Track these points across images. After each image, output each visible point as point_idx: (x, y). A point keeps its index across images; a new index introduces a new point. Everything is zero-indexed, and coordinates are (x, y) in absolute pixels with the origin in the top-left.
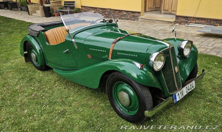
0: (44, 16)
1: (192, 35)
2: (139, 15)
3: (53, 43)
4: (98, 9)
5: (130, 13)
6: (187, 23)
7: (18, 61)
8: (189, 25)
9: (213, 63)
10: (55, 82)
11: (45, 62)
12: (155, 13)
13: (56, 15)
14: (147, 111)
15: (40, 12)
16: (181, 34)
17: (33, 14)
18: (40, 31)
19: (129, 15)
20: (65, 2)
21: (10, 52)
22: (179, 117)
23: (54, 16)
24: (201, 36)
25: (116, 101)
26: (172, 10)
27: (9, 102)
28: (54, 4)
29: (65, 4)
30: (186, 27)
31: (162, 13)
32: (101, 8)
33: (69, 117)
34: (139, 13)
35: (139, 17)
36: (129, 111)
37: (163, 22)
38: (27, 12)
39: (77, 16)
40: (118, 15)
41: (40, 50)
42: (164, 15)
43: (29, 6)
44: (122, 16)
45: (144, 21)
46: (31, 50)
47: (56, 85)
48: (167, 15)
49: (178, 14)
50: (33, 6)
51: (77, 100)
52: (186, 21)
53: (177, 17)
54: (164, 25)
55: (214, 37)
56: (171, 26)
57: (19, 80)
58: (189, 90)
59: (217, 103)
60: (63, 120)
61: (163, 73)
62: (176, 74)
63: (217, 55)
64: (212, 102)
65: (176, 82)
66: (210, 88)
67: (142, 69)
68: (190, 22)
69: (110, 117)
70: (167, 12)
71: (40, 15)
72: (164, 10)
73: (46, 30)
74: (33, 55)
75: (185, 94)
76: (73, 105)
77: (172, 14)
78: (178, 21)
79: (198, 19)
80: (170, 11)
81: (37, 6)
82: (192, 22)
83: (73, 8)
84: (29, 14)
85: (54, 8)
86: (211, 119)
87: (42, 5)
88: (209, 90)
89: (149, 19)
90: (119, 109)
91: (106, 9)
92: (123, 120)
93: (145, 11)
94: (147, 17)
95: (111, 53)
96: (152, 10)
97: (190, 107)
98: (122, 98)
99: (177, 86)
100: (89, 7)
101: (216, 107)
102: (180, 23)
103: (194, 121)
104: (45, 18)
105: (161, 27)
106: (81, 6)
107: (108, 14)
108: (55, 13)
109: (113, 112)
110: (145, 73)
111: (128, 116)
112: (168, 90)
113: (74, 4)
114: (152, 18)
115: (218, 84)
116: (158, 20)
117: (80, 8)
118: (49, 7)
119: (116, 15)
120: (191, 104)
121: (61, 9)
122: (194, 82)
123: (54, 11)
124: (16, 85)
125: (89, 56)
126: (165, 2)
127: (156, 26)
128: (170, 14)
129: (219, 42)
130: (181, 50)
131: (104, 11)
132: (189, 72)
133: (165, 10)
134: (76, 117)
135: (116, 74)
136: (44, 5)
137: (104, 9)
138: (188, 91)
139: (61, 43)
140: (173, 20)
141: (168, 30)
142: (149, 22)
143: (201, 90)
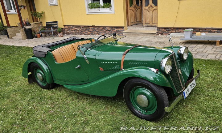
0: (26, 38)
1: (176, 43)
2: (123, 29)
3: (59, 61)
4: (81, 27)
5: (114, 28)
6: (168, 33)
7: (19, 83)
8: (170, 35)
9: (201, 65)
10: (66, 97)
11: (53, 80)
12: (137, 27)
13: (38, 36)
14: (166, 107)
15: (21, 34)
16: (166, 44)
17: (13, 37)
18: (48, 51)
19: (113, 31)
20: (47, 23)
21: (5, 76)
22: (188, 112)
23: (36, 37)
24: (184, 44)
25: (134, 105)
26: (153, 22)
27: (29, 121)
28: (35, 26)
29: (46, 25)
30: (167, 37)
31: (144, 26)
32: (84, 26)
33: (94, 125)
34: (123, 27)
35: (123, 32)
36: (147, 112)
37: (146, 34)
38: (6, 36)
39: (61, 36)
40: (102, 31)
41: (47, 69)
42: (146, 27)
43: (8, 30)
44: (106, 32)
45: (128, 35)
46: (36, 70)
47: (68, 100)
48: (148, 28)
49: (159, 25)
50: (12, 29)
51: (94, 110)
52: (167, 31)
53: (159, 28)
54: (148, 36)
55: (195, 43)
56: (154, 37)
57: (29, 100)
58: (192, 87)
59: (214, 96)
60: (89, 127)
61: (171, 75)
62: (180, 75)
63: (202, 58)
64: (210, 96)
65: (181, 82)
66: (205, 86)
67: (157, 73)
68: (170, 32)
69: (130, 120)
70: (149, 25)
71: (21, 38)
72: (145, 23)
73: (52, 51)
74: (39, 75)
75: (190, 91)
76: (92, 114)
77: (153, 26)
78: (160, 32)
79: (178, 29)
80: (151, 24)
81: (16, 29)
82: (172, 32)
83: (56, 28)
84: (9, 38)
85: (36, 30)
86: (213, 109)
87: (23, 28)
88: (205, 87)
89: (133, 32)
90: (138, 111)
91: (90, 26)
92: (142, 120)
93: (128, 25)
94: (131, 31)
95: (123, 63)
96: (134, 24)
97: (194, 102)
98: (141, 100)
99: (182, 86)
100: (72, 26)
101: (214, 99)
102: (162, 34)
103: (201, 113)
104: (27, 40)
105: (146, 39)
106: (64, 25)
107: (92, 31)
108: (37, 34)
109: (131, 115)
110: (159, 76)
111: (147, 116)
112: (176, 89)
113: (56, 24)
114: (136, 31)
115: (210, 82)
116: (142, 32)
117: (63, 27)
118: (30, 29)
119: (101, 31)
120: (194, 100)
121: (43, 30)
122: (194, 81)
123: (36, 32)
124: (28, 105)
125: (101, 69)
126: (146, 16)
127: (141, 38)
128: (152, 26)
129: (200, 47)
130: (181, 56)
131: (88, 29)
132: (188, 73)
133: (147, 23)
134: (100, 124)
135: (134, 80)
136: (25, 27)
137: (88, 26)
138: (192, 89)
139: (72, 61)
140: (155, 32)
141: (153, 40)
142: (133, 35)
143: (198, 88)
